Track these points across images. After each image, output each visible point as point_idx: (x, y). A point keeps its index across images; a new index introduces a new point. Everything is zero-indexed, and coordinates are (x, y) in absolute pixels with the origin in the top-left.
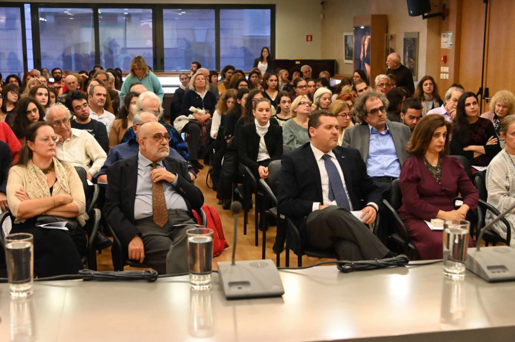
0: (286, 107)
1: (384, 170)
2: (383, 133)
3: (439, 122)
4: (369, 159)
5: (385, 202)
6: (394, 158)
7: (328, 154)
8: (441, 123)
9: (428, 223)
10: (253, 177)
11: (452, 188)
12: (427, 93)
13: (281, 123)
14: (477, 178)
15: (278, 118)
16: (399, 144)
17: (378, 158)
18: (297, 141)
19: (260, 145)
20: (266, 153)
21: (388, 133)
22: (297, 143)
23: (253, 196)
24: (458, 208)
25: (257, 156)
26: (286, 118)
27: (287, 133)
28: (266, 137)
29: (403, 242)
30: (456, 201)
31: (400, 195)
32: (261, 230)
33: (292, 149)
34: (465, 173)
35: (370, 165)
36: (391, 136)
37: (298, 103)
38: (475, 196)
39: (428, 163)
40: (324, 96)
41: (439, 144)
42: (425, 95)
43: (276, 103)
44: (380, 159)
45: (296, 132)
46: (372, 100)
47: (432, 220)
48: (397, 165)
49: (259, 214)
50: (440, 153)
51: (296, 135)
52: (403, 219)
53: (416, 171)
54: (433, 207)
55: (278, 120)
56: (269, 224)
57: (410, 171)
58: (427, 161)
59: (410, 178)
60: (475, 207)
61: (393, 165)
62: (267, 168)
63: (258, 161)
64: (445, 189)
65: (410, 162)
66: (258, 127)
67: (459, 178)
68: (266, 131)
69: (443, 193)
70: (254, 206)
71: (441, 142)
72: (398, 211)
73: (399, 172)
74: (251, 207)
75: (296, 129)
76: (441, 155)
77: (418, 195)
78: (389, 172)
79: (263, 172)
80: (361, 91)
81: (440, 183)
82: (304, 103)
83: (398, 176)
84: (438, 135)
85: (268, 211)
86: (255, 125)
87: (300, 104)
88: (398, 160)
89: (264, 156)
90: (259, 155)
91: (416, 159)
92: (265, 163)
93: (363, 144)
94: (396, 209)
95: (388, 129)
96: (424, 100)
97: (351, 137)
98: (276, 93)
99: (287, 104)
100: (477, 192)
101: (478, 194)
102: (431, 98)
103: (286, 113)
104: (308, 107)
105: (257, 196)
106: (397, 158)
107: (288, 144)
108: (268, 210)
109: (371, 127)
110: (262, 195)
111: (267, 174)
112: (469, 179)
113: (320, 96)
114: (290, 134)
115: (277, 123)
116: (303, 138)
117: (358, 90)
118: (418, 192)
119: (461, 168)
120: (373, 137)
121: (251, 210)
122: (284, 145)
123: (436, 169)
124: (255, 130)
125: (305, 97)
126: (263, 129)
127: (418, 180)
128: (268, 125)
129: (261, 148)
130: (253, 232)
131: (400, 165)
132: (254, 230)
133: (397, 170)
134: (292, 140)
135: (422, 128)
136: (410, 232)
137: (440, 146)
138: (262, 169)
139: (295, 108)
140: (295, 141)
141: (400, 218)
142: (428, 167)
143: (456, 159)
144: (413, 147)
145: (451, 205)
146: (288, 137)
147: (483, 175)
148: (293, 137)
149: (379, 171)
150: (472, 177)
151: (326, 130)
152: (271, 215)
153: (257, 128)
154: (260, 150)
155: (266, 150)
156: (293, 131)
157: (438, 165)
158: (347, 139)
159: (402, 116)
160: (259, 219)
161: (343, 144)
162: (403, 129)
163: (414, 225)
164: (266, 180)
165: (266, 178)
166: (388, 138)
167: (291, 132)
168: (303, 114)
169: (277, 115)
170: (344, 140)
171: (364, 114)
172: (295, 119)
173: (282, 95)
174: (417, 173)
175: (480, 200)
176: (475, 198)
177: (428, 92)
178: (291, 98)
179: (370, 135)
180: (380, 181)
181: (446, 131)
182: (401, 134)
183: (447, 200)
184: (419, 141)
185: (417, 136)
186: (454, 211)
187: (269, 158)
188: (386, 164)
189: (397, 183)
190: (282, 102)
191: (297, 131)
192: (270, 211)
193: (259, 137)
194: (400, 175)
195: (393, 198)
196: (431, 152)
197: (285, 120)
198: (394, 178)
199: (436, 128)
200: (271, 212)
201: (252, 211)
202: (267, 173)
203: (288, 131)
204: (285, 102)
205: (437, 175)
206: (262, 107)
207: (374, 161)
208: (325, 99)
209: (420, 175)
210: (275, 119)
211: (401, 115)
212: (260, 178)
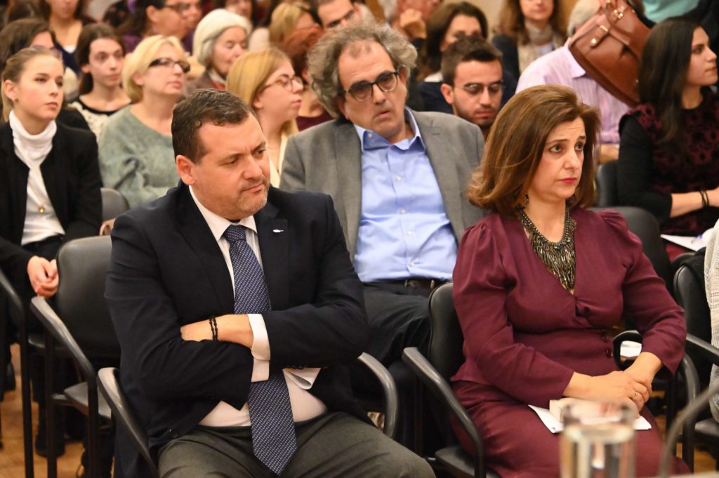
0: (109, 72)
1: (409, 259)
2: (404, 144)
3: (559, 110)
4: (364, 228)
5: (411, 353)
6: (440, 220)
7: (241, 223)
8: (568, 110)
9: (540, 412)
10: (11, 291)
11: (608, 304)
12: (534, 21)
13: (97, 124)
14: (681, 273)
15: (85, 107)
16: (453, 180)
17: (389, 223)
18: (146, 177)
19: (30, 191)
20: (52, 218)
21: (418, 146)
22: (146, 184)
23: (15, 350)
24: (626, 364)
25: (22, 226)
26: (110, 107)
27: (113, 153)
28: (46, 168)
29: (472, 472)
30: (625, 343)
31: (455, 333)
32: (43, 455)
33: (133, 204)
34: (645, 257)
35: (366, 246)
36: (427, 154)
37: (149, 60)
38: (675, 326)
39: (535, 234)
40: (228, 36)
41: (565, 174)
42: (529, 25)
43: (77, 60)
44: (394, 228)
45: (141, 148)
46: (355, 54)
47: (553, 403)
48: (447, 242)
49: (35, 406)
50: (568, 202)
51: (141, 157)
52: (468, 403)
53: (501, 257)
54: (552, 362)
55: (86, 114)
56: (66, 436)
57: (484, 258)
58: (532, 228)
59: (482, 279)
60: (676, 360)
61: (433, 243)
62: (54, 262)
63: (25, 241)
64: (587, 309)
65: (484, 233)
66: (22, 138)
67: (628, 275)
68: (48, 148)
69: (583, 321)
70: (19, 380)
71: (572, 169)
72: (452, 379)
73: (452, 262)
74: (12, 386)
75: (141, 140)
76: (574, 208)
77: (509, 331)
78: (425, 264)
79: (42, 276)
80: (336, 23)
81: (572, 292)
82: (167, 62)
83: (449, 276)
84: (561, 147)
85: (59, 397)
86: (11, 131)
87: (156, 63)
88: (449, 228)
89: (41, 226)
90: (27, 222)
91: (499, 222)
92: (48, 248)
93: (342, 182)
94: (445, 375)
95: (418, 134)
96: (527, 41)
97: (307, 160)
98: (76, 30)
99: (112, 61)
100: (681, 313)
101: (683, 322)
102: (545, 36)
103: (110, 92)
104: (178, 75)
105: (27, 352)
106: (446, 222)
107: (117, 186)
108: (61, 392)
109: (360, 131)
110: (41, 346)
111: (55, 282)
112: (655, 276)
113: (216, 37)
114: (125, 157)
115: (83, 124)
116: (163, 167)
117: (326, 21)
118: (509, 321)
119: (632, 244)
120: (372, 160)
121: (11, 393)
122: (103, 190)
123: (559, 250)
124: (12, 146)
125: (171, 44)
126: (35, 144)
127: (508, 284)
128: (52, 129)
129: (34, 203)
130: (16, 463)
131: (456, 240)
132: (21, 455)
133: (449, 255)
134: (131, 175)
135: (512, 127)
136: (490, 442)
137: (569, 181)
138: (40, 269)
139: (137, 74)
140: (139, 178)
141: (460, 400)
142: (534, 245)
143: (617, 217)
144: (490, 186)
145: (609, 356)
146: (119, 166)
147: (696, 262)
148: (131, 166)
149: (395, 261)
150: (667, 271)
151: (222, 171)
152: (71, 409)
153: (17, 142)
154: (30, 207)
155: (49, 209)
156: (132, 146)
157: (564, 237)
158: (294, 169)
159: (449, 93)
160: (35, 422)
161: (283, 182)
162: (461, 131)
163: (499, 421)
164: (53, 301)
165: (51, 293)
166: (417, 162)
167: (128, 150)
168: (162, 95)
169: (84, 98)
170: (286, 171)
171: (334, 94)
172: (138, 111)
173: (93, 37)
174: (505, 263)
175: (690, 339)
176: (675, 332)
177: (538, 16)
178: (121, 42)
179: (361, 153)
180: (398, 293)
181: (583, 134)
182: (457, 149)
183: (594, 342)
184: (505, 167)
185: (500, 153)
186: (615, 375)
187: (60, 231)
188: (416, 241)
189: (446, 296)
190: (97, 58)
191: (145, 146)
192: (67, 396)
193: (25, 169)
194: (455, 272)
195: (438, 339)
196: (543, 200)
197: (109, 113)
198: (439, 282)
199: (554, 126)
200: (69, 398)
201: (13, 398)
202: (53, 278)
203: (115, 146)
204: (103, 56)
205: (563, 269)
206: (44, 71)
207: (377, 232)
208: (231, 44)
209: (512, 271)
210: (76, 111)
211: (445, 93)
212: (35, 295)
